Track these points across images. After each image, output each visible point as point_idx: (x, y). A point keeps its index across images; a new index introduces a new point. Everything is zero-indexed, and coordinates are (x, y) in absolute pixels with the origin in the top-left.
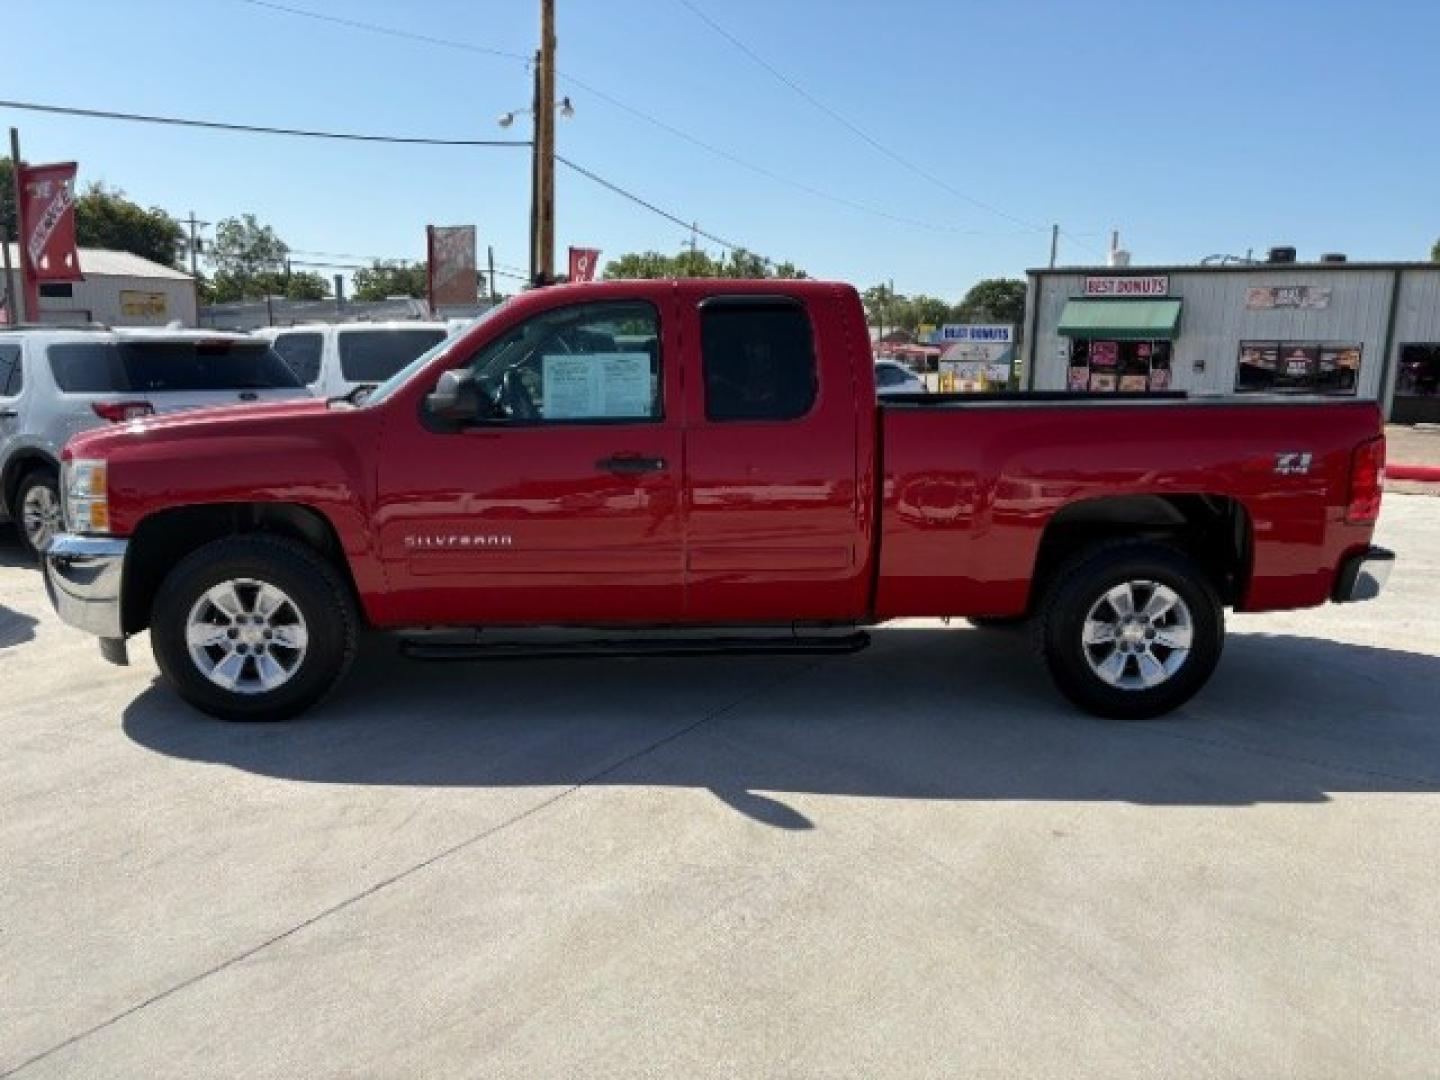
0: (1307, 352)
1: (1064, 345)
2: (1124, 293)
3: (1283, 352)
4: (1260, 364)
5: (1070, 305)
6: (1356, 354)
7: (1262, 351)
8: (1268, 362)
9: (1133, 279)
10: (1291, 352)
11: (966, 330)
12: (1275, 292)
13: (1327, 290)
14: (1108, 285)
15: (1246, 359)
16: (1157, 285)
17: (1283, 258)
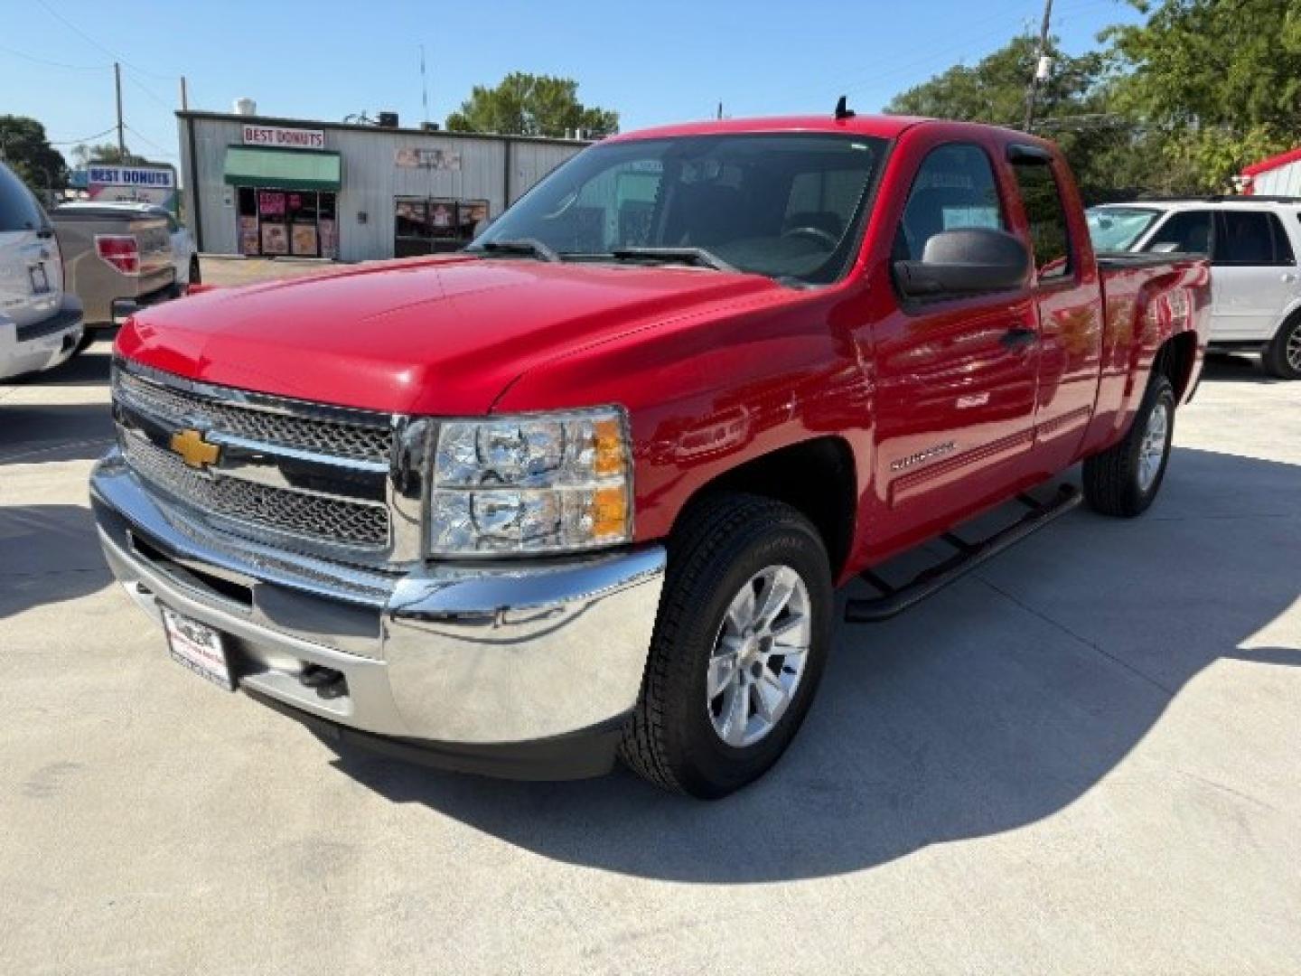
0: (448, 207)
1: (230, 193)
2: (284, 144)
3: (429, 206)
4: (413, 216)
5: (231, 152)
6: (484, 210)
7: (412, 205)
8: (417, 215)
9: (292, 130)
10: (436, 207)
11: (116, 173)
12: (417, 153)
13: (458, 155)
14: (267, 134)
15: (401, 212)
16: (316, 140)
17: (389, 122)
